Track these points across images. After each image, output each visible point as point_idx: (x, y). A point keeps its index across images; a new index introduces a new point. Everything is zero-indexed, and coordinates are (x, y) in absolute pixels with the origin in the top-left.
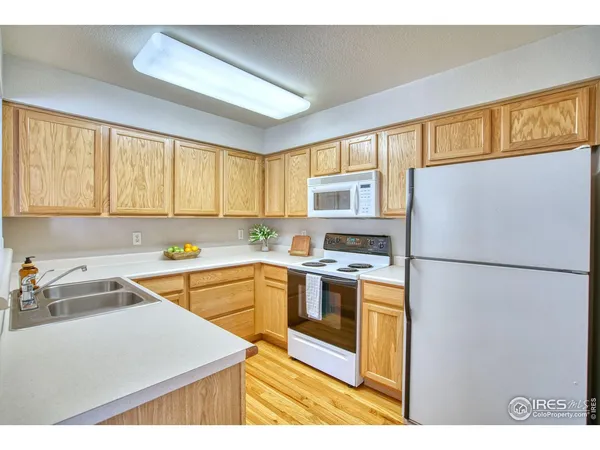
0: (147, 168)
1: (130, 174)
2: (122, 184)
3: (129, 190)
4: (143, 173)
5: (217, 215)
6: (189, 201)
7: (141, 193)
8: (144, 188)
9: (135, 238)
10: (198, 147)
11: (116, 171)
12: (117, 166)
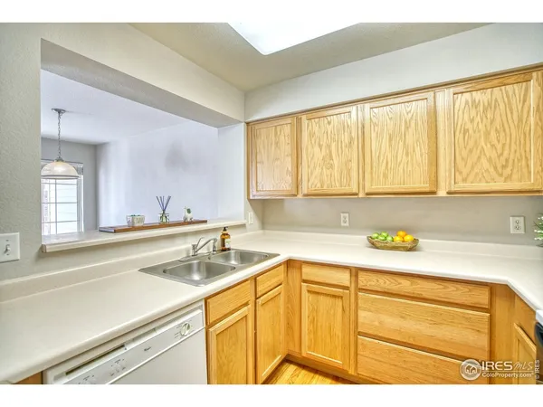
0: (333, 145)
1: (319, 154)
2: (312, 166)
3: (318, 171)
4: (330, 152)
5: (434, 193)
6: (385, 176)
7: (328, 172)
8: (332, 166)
9: (342, 219)
10: (397, 100)
11: (307, 154)
12: (307, 149)
